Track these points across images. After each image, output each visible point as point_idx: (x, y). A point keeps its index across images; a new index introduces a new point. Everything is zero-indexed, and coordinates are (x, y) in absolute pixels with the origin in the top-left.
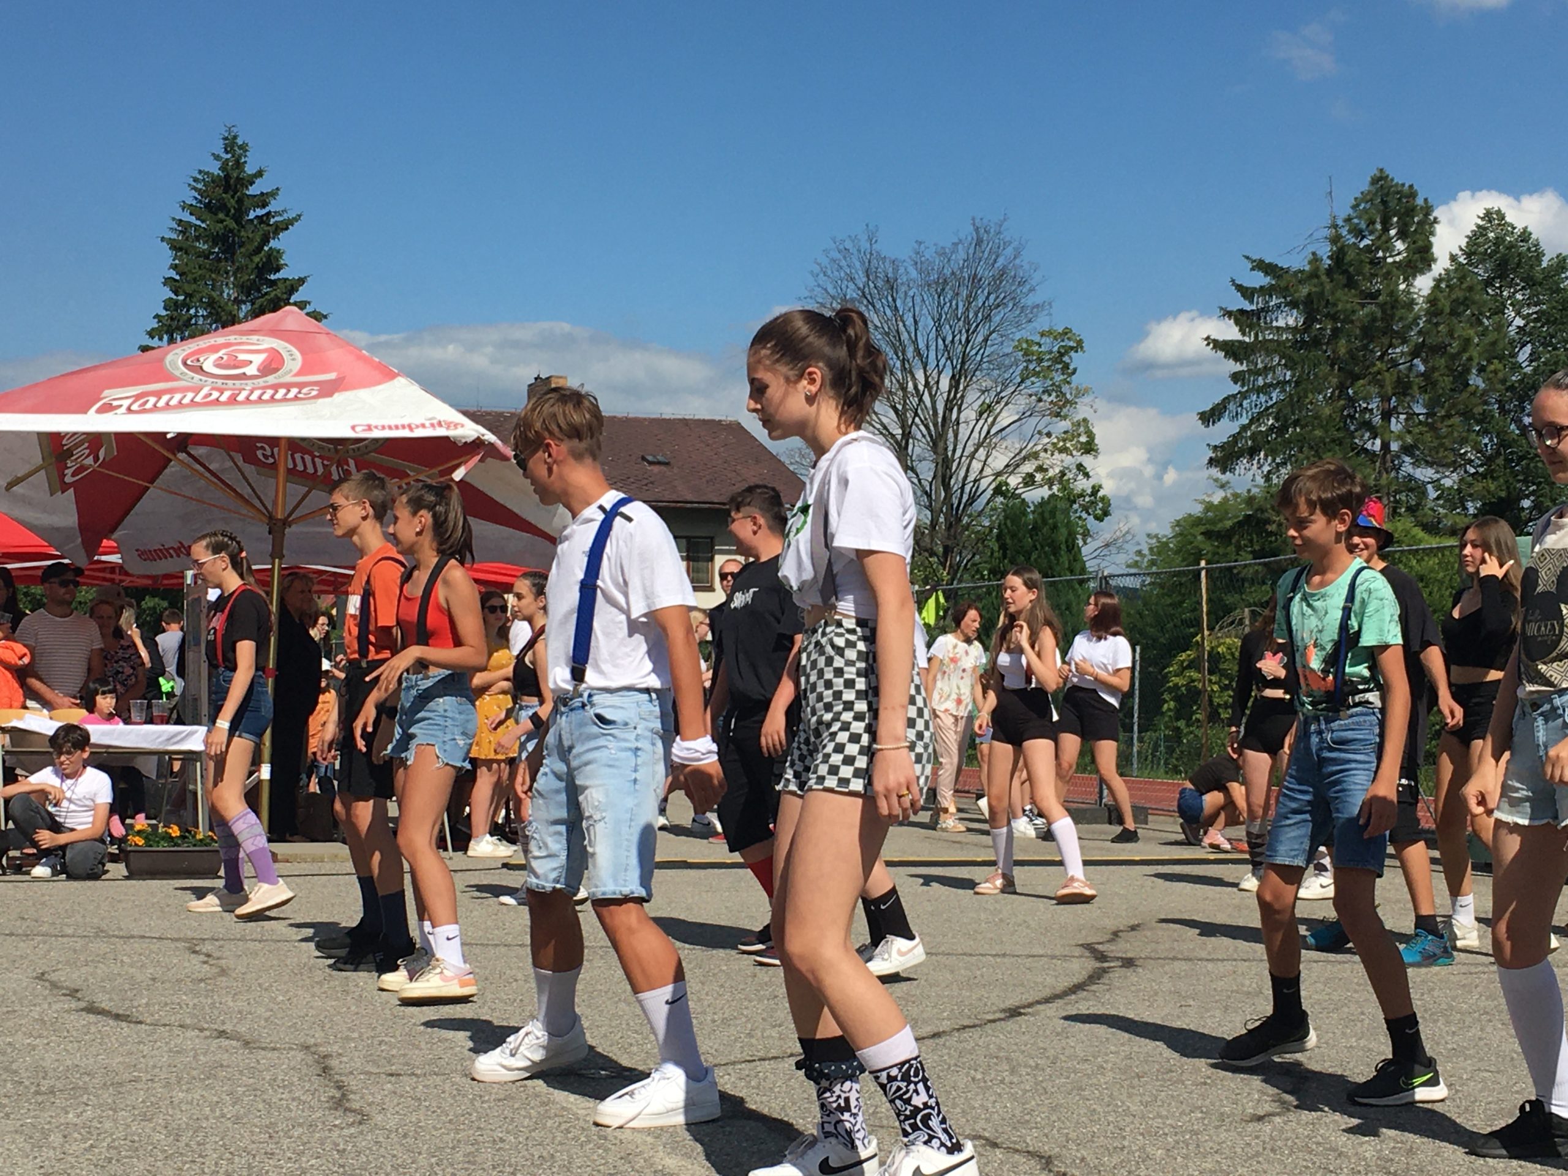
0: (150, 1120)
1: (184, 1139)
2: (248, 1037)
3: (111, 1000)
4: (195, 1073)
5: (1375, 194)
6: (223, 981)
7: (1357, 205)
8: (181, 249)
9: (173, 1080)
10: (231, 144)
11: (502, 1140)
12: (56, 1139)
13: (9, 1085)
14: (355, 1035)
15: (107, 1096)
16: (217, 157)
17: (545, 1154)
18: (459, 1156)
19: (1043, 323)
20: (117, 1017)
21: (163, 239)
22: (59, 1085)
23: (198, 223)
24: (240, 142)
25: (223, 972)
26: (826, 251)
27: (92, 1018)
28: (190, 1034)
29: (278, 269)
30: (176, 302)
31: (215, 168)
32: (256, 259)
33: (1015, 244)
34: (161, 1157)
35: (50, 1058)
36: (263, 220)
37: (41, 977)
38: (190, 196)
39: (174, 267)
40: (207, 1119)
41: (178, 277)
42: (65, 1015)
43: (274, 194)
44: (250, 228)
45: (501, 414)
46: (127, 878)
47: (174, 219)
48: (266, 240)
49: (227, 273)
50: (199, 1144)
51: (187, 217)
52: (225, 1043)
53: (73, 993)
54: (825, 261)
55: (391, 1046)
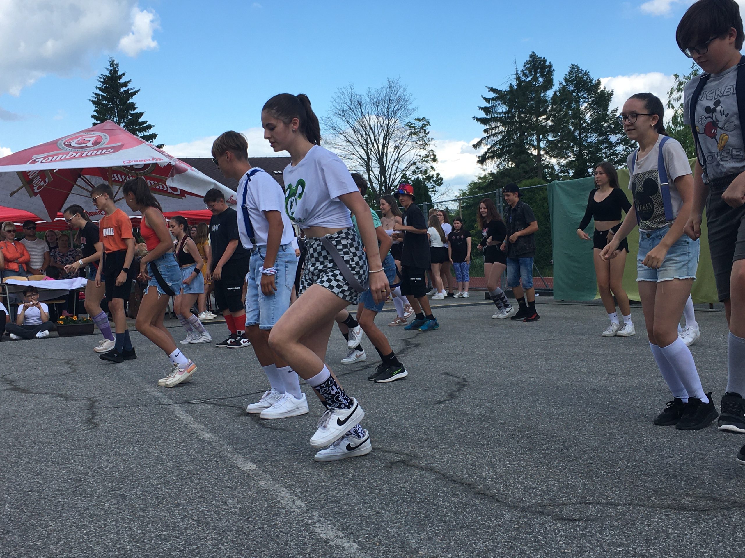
1: (20, 439)
2: (69, 396)
3: (24, 384)
4: (39, 412)
5: (531, 61)
6: (72, 374)
7: (525, 66)
8: (97, 104)
9: (29, 415)
19: (415, 115)
20: (23, 391)
23: (103, 94)
27: (13, 392)
28: (47, 396)
29: (134, 110)
32: (125, 107)
33: (404, 87)
36: (126, 92)
37: (3, 377)
38: (99, 84)
39: (95, 111)
40: (34, 430)
42: (3, 392)
43: (129, 82)
44: (122, 95)
47: (93, 93)
48: (128, 99)
52: (59, 399)
53: (11, 383)
55: (123, 396)
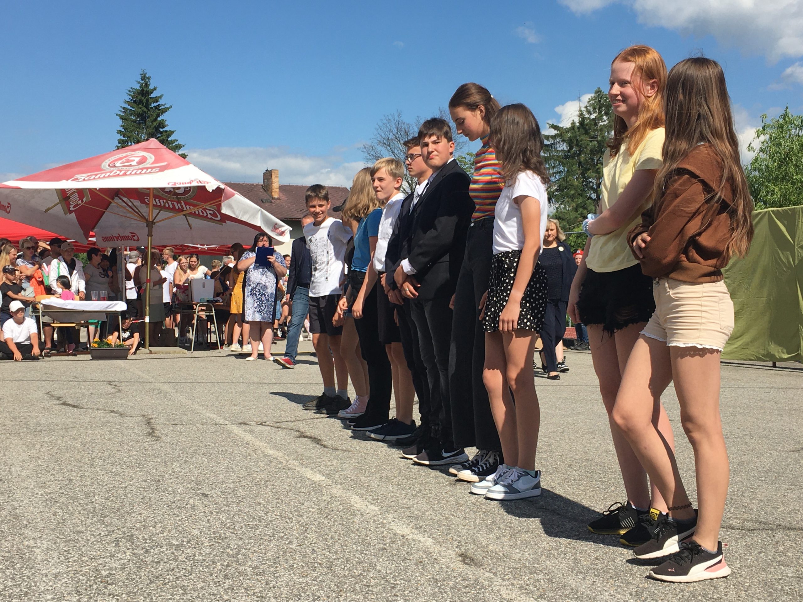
0: (76, 440)
1: (87, 446)
2: (122, 413)
3: (73, 400)
4: (98, 424)
5: (596, 98)
6: (118, 394)
7: (589, 102)
8: (125, 119)
9: (89, 427)
10: (144, 77)
11: (209, 445)
12: (38, 447)
13: (25, 429)
14: (164, 411)
15: (61, 433)
16: (139, 82)
17: (224, 450)
18: (191, 451)
20: (74, 406)
21: (117, 115)
22: (44, 429)
23: (131, 108)
24: (147, 76)
25: (119, 391)
26: (381, 120)
27: (64, 406)
28: (100, 412)
29: (164, 128)
30: (123, 140)
31: (138, 87)
32: (155, 124)
34: (76, 451)
35: (43, 421)
36: (157, 107)
37: (48, 393)
38: (127, 98)
39: (122, 126)
40: (98, 439)
41: (123, 130)
42: (54, 406)
43: (160, 97)
44: (151, 110)
45: (253, 185)
46: (91, 360)
47: (121, 107)
48: (158, 116)
49: (143, 128)
50: (92, 448)
51: (126, 106)
52: (113, 414)
53: (59, 399)
54: (381, 124)
55: (177, 415)
